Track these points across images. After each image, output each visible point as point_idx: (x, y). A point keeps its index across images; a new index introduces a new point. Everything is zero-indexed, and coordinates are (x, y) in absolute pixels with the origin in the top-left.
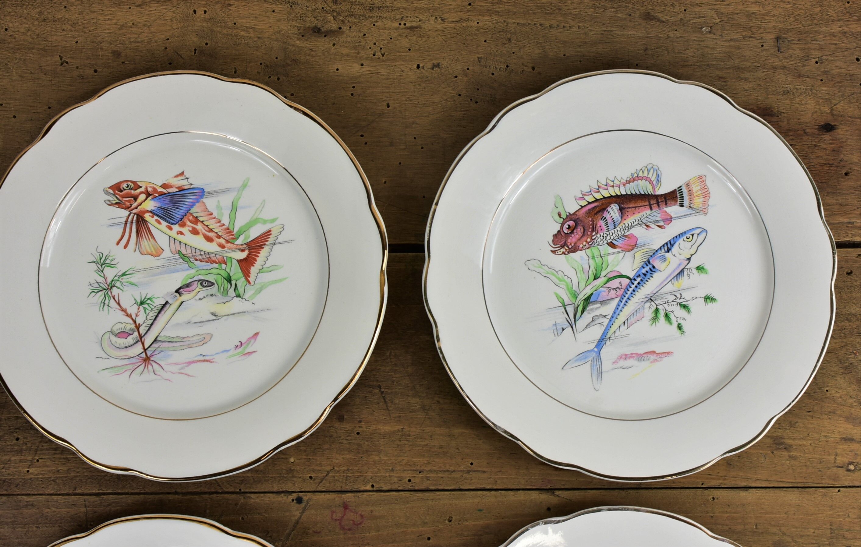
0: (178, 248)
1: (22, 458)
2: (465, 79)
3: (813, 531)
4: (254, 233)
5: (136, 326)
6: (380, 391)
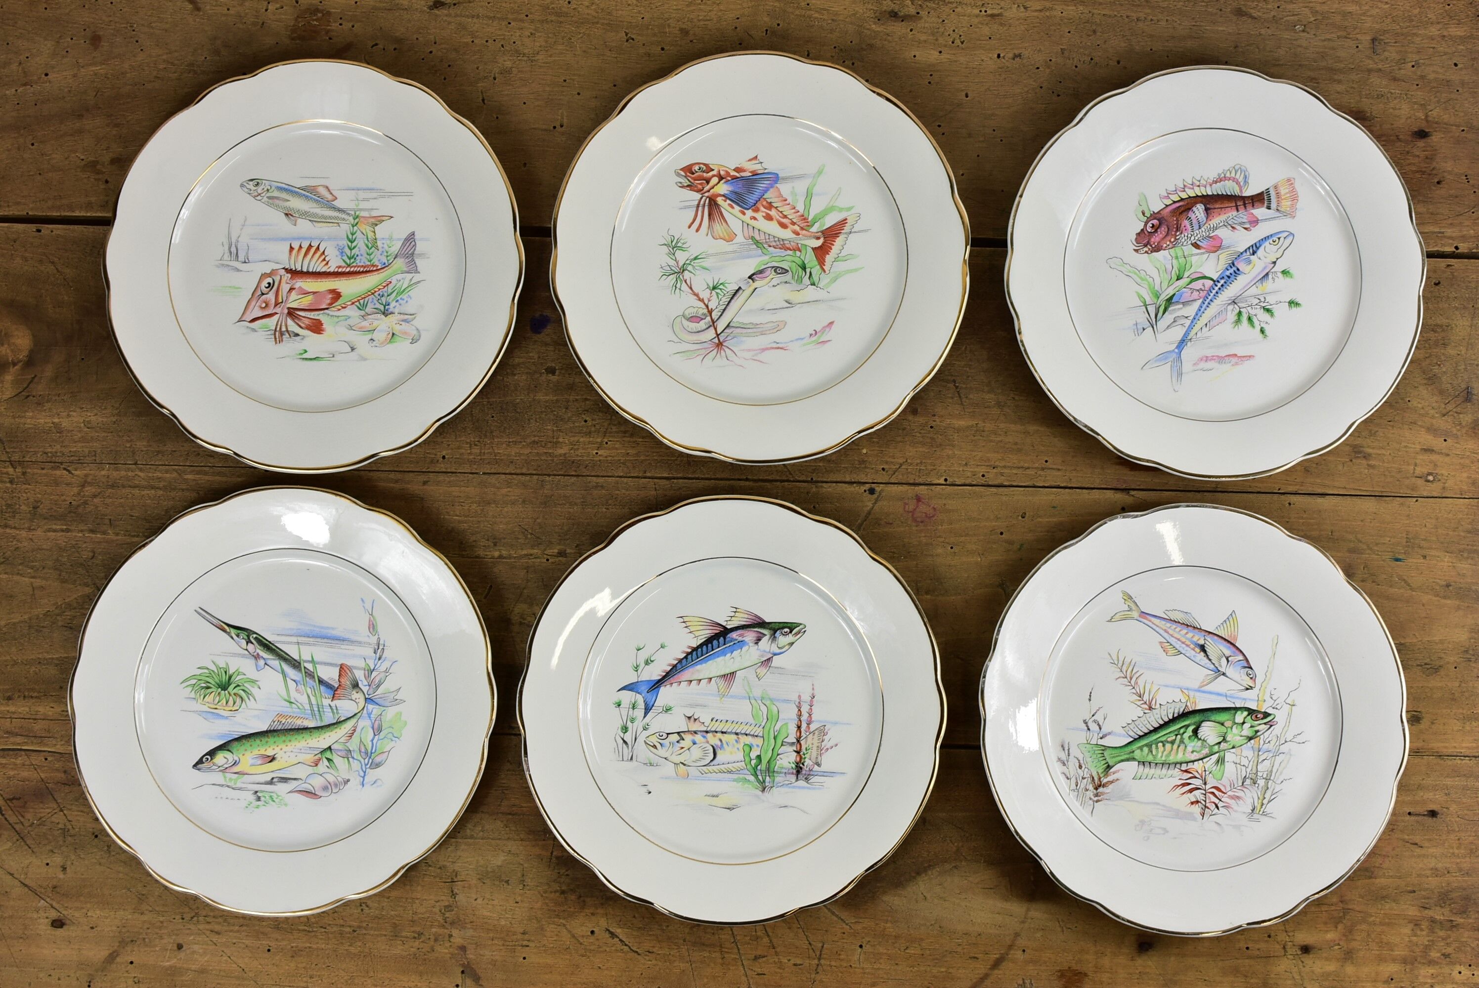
0: (751, 234)
1: (591, 439)
2: (1048, 71)
3: (1389, 539)
4: (829, 221)
5: (709, 311)
6: (955, 385)
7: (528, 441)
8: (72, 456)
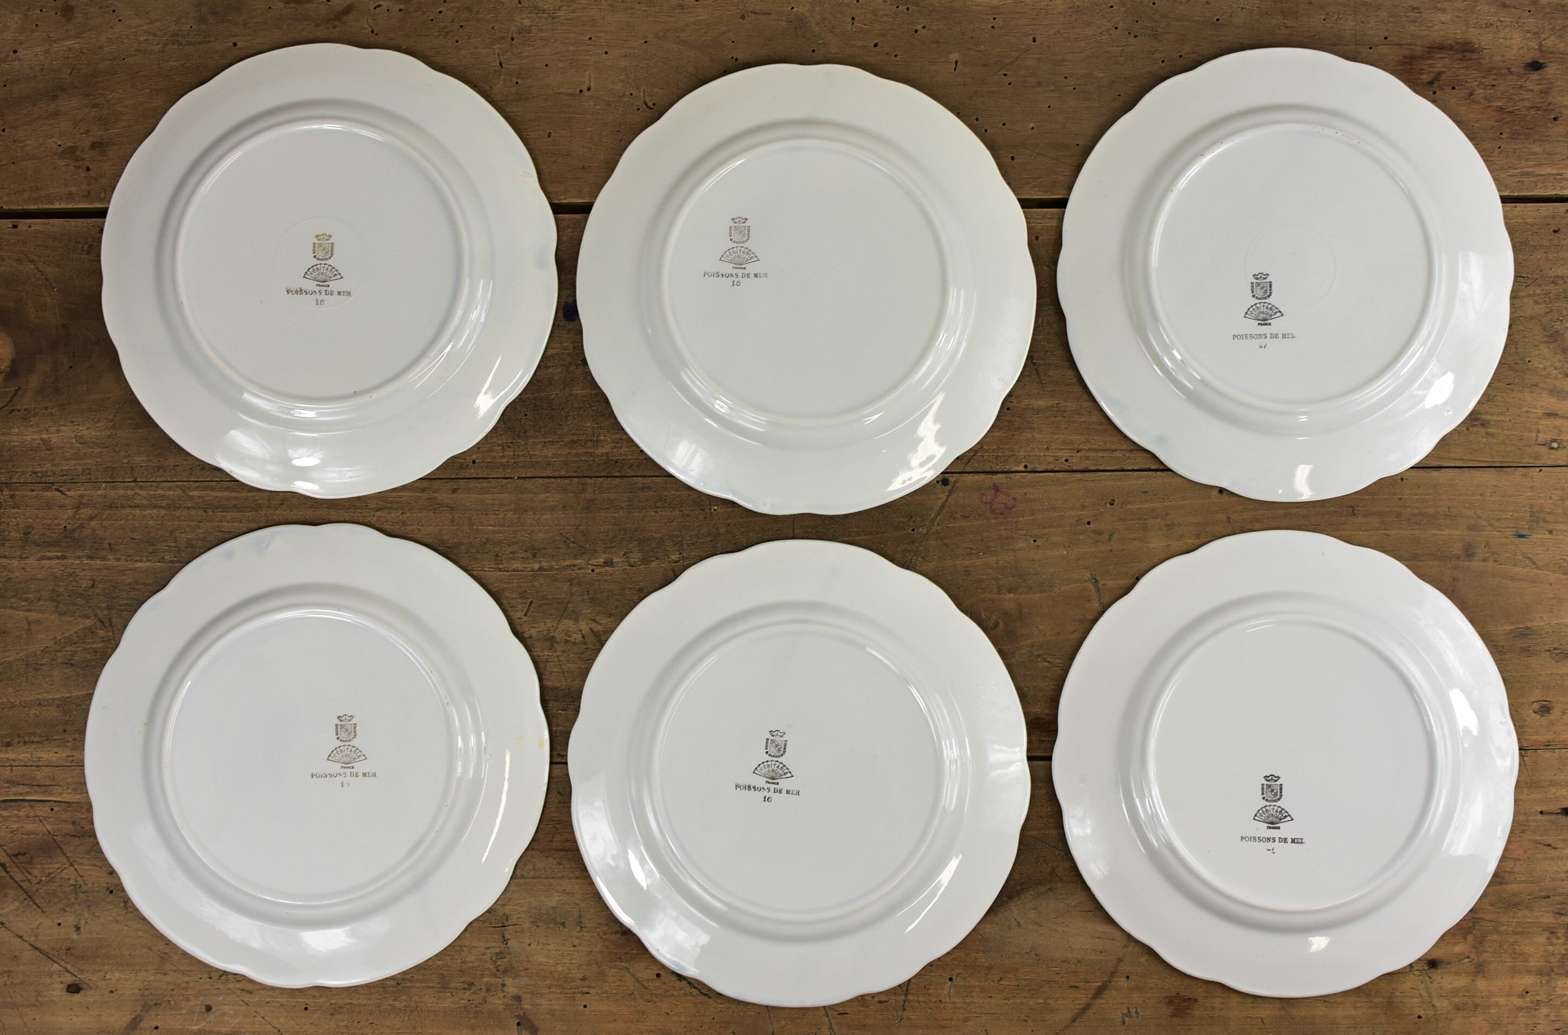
2: (1123, 9)
3: (1511, 514)
6: (1032, 362)
7: (567, 440)
8: (64, 475)
